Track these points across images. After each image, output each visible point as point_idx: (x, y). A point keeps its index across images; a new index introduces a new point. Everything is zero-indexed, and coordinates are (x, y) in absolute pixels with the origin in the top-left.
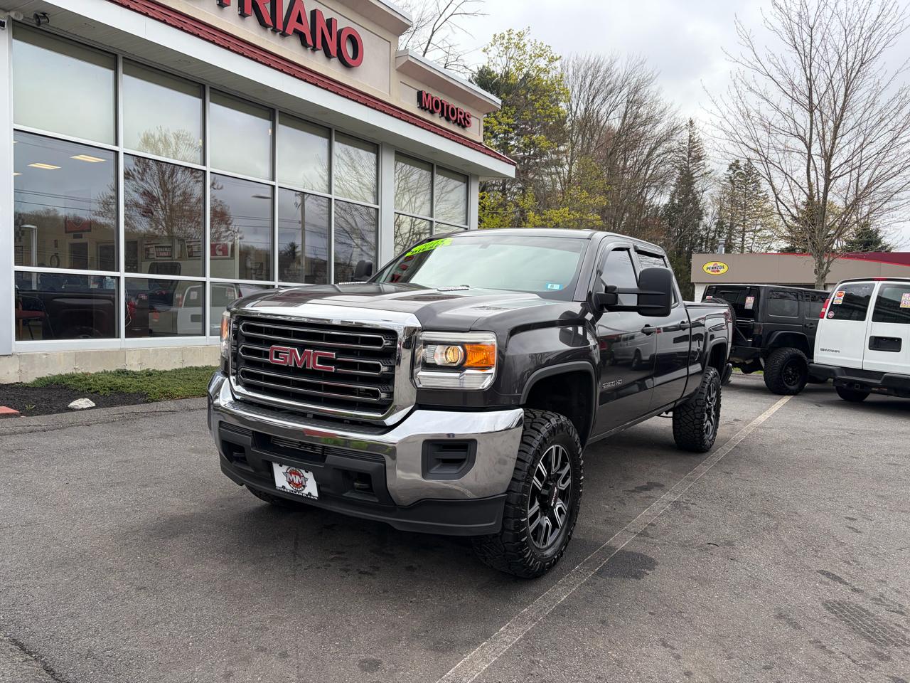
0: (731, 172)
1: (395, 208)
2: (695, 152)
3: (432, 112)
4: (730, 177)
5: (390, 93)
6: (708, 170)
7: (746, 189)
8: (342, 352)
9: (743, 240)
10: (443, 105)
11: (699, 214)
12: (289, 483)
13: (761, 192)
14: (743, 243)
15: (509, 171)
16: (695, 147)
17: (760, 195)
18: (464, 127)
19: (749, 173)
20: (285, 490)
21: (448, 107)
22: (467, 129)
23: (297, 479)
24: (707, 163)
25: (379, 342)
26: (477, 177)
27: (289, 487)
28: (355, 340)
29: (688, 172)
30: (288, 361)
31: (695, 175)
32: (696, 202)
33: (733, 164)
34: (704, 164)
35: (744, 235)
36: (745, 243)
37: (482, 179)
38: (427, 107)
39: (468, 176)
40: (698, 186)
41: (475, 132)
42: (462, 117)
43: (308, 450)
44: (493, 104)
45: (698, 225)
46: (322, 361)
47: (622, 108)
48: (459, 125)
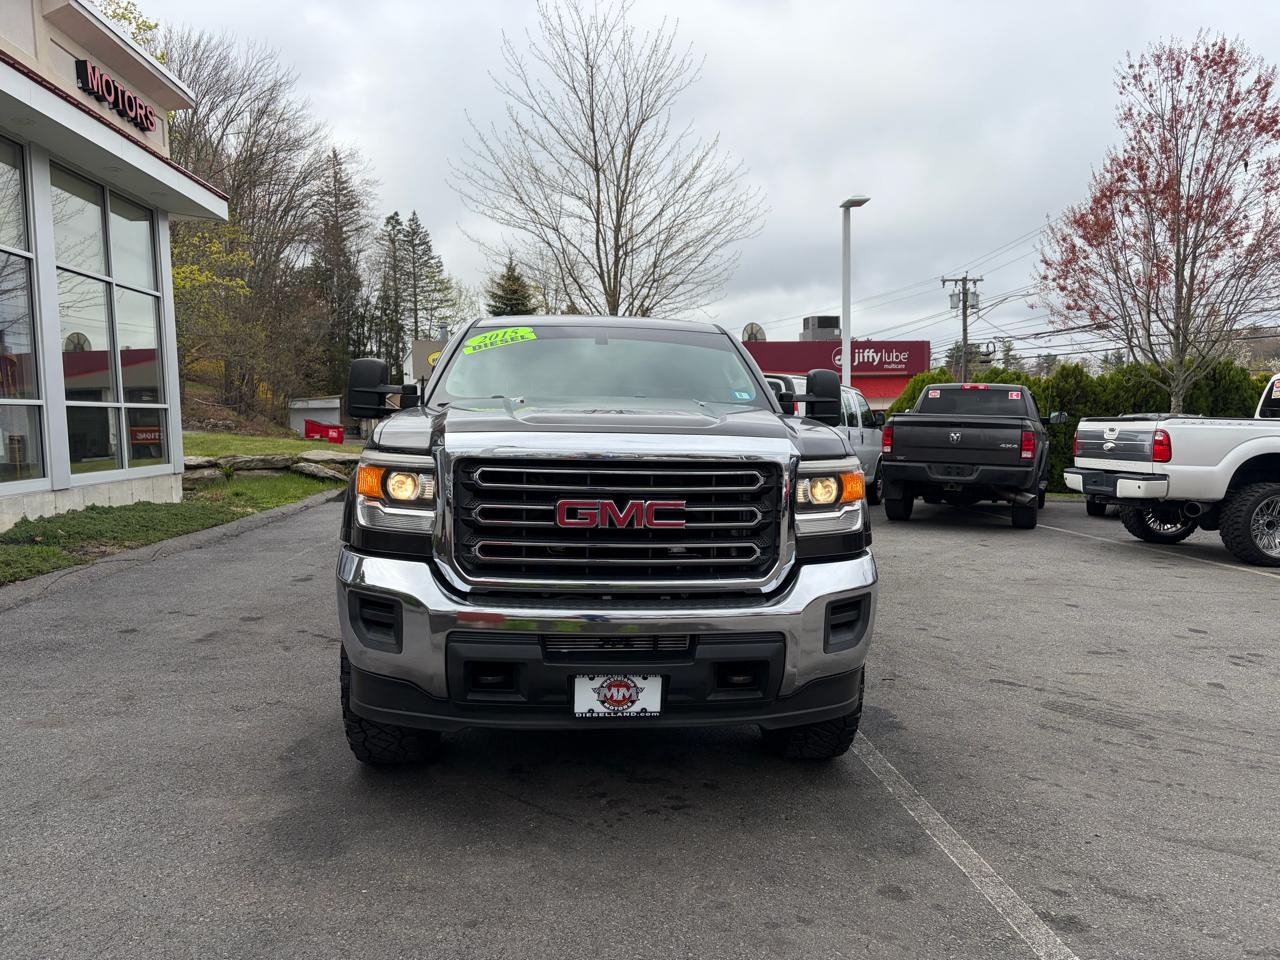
0: (390, 228)
1: (57, 258)
2: (345, 196)
3: (100, 99)
4: (390, 235)
5: (36, 56)
6: (362, 223)
7: (414, 253)
8: (693, 499)
9: (416, 322)
10: (116, 88)
11: (356, 284)
12: (603, 702)
13: (432, 258)
14: (416, 325)
15: (220, 208)
16: (344, 189)
17: (432, 261)
18: (143, 129)
19: (415, 232)
20: (595, 715)
21: (123, 93)
22: (148, 133)
23: (618, 694)
24: (363, 212)
25: (752, 480)
26: (165, 213)
27: (600, 709)
28: (706, 481)
29: (336, 222)
30: (598, 519)
31: (345, 229)
32: (349, 266)
33: (392, 218)
34: (358, 214)
35: (416, 315)
36: (419, 324)
37: (171, 217)
38: (96, 89)
39: (155, 212)
40: (352, 245)
41: (158, 139)
42: (143, 112)
43: (621, 648)
44: (186, 98)
45: (354, 298)
46: (661, 514)
47: (246, 119)
48: (136, 125)
